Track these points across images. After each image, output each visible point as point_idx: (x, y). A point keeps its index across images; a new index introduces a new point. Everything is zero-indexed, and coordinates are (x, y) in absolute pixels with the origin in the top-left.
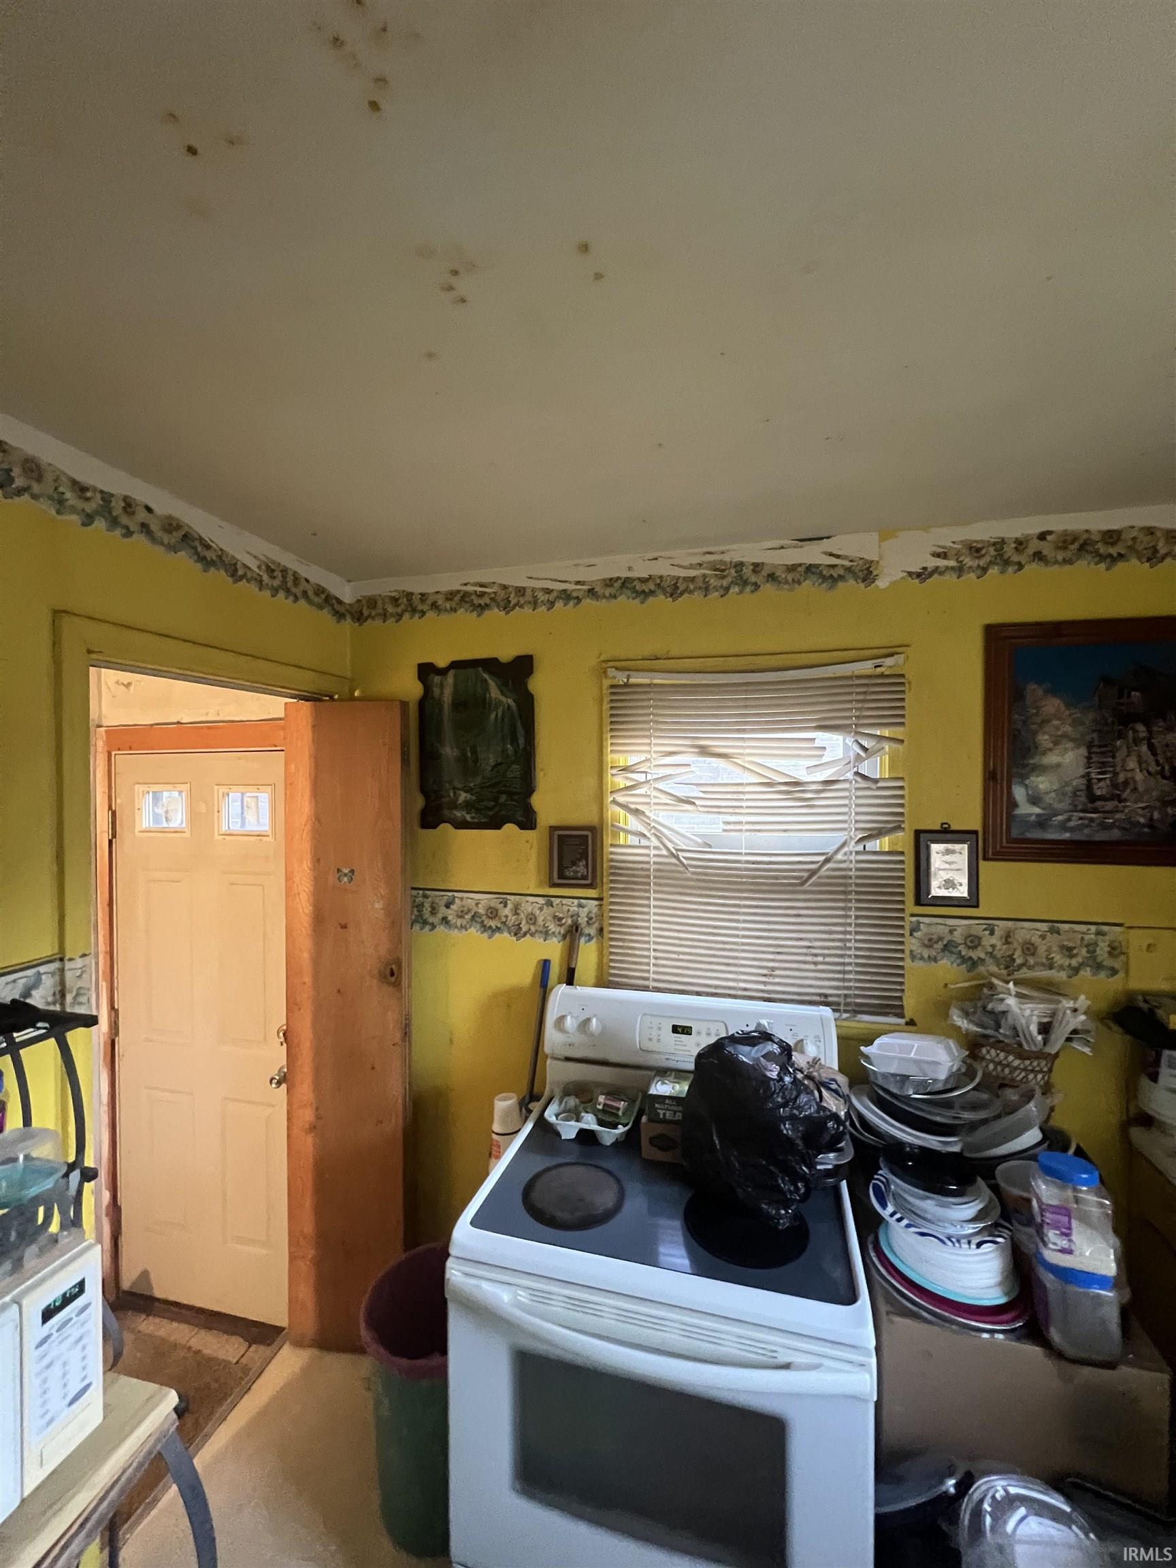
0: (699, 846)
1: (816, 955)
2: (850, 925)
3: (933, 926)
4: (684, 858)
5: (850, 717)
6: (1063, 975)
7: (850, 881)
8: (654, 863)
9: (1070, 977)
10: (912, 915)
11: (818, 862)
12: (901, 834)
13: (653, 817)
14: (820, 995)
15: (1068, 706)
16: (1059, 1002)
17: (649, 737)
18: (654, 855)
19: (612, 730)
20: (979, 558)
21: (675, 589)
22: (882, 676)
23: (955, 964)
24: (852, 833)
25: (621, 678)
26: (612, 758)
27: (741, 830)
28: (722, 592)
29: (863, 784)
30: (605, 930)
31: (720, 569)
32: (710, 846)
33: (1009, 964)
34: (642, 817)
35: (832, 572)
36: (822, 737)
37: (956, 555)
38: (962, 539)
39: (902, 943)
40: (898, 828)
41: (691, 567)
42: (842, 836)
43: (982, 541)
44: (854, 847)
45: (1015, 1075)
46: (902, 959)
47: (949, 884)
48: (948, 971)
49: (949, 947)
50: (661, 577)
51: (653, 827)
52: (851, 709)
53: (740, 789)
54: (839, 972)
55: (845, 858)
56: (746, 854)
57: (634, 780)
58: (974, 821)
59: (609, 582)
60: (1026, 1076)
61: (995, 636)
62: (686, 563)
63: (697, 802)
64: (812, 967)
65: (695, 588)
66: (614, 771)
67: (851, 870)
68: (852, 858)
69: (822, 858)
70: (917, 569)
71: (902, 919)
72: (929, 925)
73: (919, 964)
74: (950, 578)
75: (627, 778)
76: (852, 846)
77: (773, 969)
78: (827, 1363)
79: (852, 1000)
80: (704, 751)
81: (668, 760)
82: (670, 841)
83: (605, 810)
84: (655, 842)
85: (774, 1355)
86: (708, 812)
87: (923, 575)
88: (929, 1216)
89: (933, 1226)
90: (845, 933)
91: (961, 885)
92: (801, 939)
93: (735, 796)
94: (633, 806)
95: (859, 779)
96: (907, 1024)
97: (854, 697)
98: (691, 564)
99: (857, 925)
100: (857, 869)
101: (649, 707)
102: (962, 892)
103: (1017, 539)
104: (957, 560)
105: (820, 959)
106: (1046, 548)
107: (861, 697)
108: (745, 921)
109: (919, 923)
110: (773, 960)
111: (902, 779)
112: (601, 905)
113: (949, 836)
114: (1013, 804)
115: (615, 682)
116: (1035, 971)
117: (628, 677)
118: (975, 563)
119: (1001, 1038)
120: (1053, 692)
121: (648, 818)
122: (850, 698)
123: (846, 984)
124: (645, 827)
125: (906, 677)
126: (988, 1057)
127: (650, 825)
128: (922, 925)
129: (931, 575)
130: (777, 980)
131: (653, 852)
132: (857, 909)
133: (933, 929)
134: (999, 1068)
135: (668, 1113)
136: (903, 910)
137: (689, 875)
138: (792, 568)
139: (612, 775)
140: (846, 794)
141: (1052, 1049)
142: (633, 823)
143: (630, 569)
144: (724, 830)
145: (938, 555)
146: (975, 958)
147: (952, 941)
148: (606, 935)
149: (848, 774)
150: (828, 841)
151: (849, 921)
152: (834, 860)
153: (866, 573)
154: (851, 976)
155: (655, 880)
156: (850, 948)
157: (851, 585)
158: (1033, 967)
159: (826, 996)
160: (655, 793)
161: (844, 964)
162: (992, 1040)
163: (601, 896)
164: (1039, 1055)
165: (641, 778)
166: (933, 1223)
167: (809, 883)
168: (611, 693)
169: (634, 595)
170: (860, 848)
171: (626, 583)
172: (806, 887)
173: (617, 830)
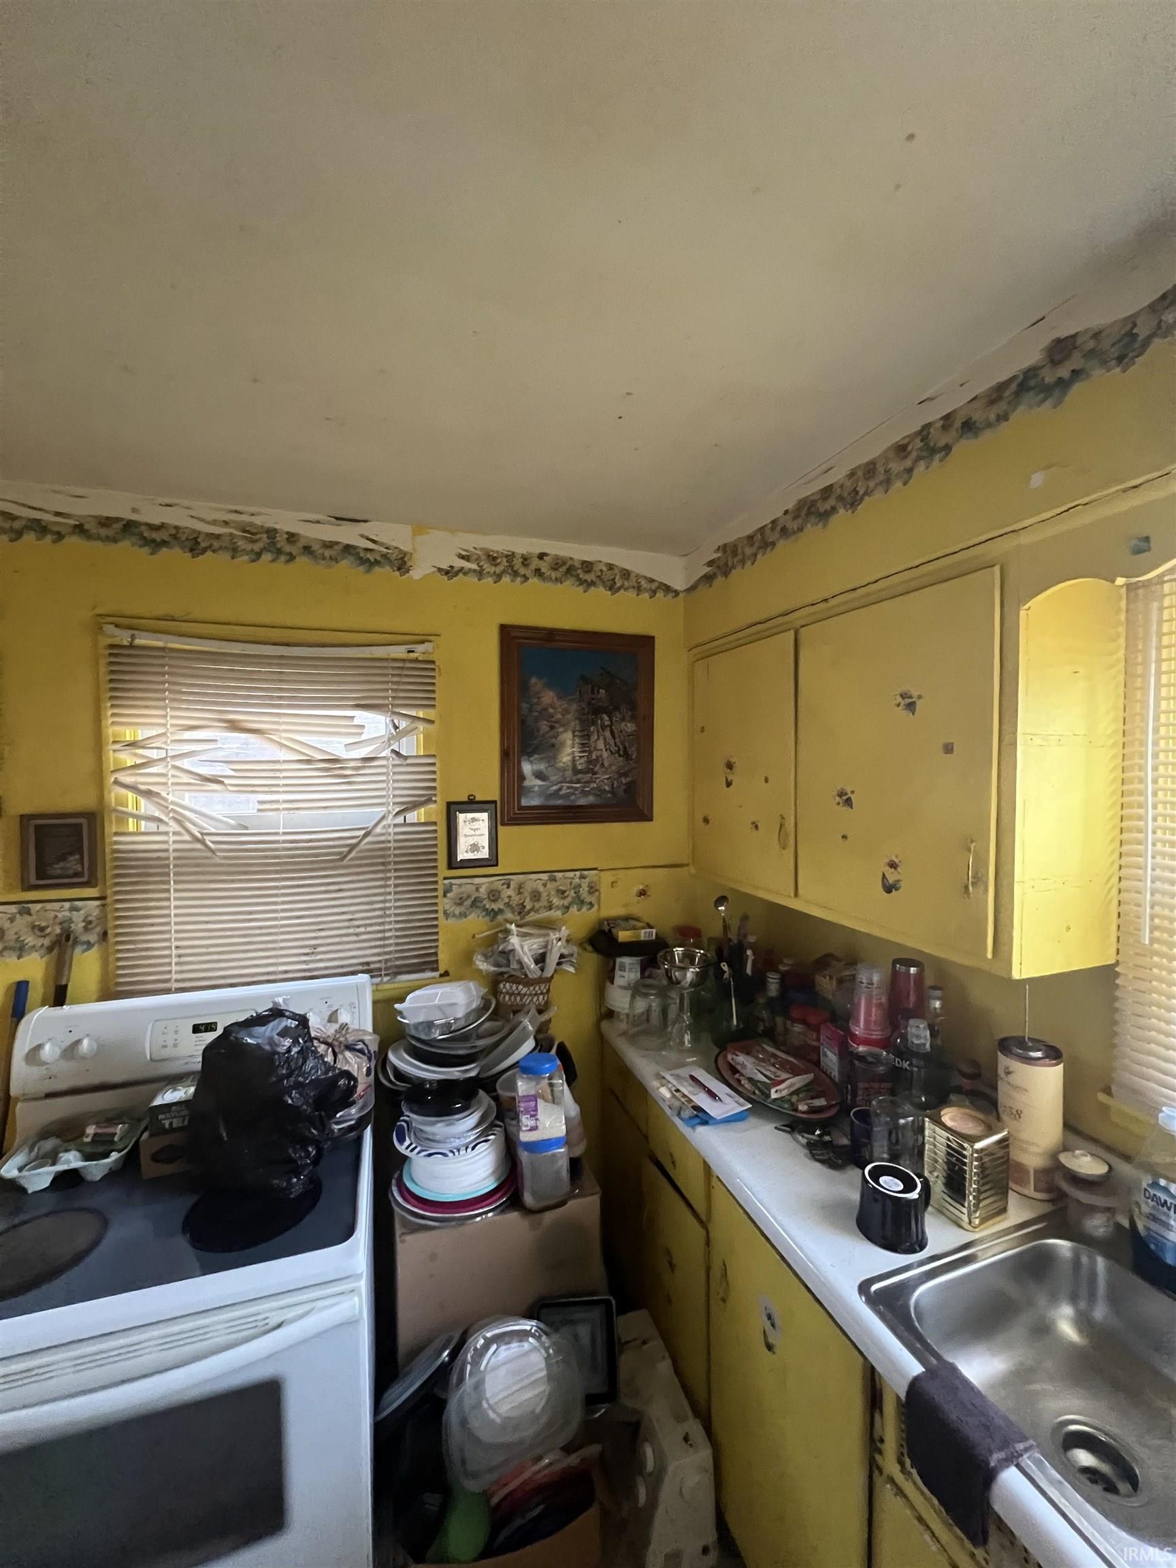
0: (233, 827)
1: (358, 927)
2: (390, 893)
3: (464, 885)
4: (213, 842)
5: (387, 698)
6: (559, 913)
7: (389, 852)
8: (175, 850)
9: (563, 914)
10: (445, 878)
11: (358, 837)
12: (432, 806)
13: (170, 798)
14: (362, 964)
15: (560, 698)
16: (548, 935)
17: (165, 708)
18: (174, 842)
19: (112, 698)
20: (496, 565)
21: (195, 544)
22: (416, 660)
23: (480, 918)
24: (390, 808)
25: (124, 638)
26: (113, 732)
27: (278, 810)
28: (253, 557)
29: (397, 762)
30: (110, 932)
31: (250, 532)
32: (246, 828)
33: (521, 910)
34: (156, 799)
35: (369, 556)
36: (361, 716)
37: (477, 560)
38: (484, 546)
39: (436, 904)
40: (429, 801)
41: (214, 523)
42: (381, 810)
43: (497, 552)
44: (392, 820)
45: (524, 1000)
46: (436, 919)
47: (475, 848)
48: (476, 924)
49: (475, 903)
50: (177, 528)
51: (172, 810)
52: (387, 690)
53: (277, 767)
54: (380, 939)
55: (384, 831)
56: (284, 833)
57: (143, 756)
58: (493, 793)
59: (106, 522)
60: (532, 1000)
61: (507, 633)
62: (210, 518)
63: (226, 781)
64: (355, 938)
65: (221, 548)
66: (117, 747)
67: (389, 842)
68: (390, 830)
69: (362, 833)
70: (445, 566)
71: (436, 882)
72: (460, 885)
73: (451, 921)
74: (473, 579)
75: (136, 755)
76: (390, 820)
77: (315, 947)
78: (320, 1304)
79: (393, 964)
80: (234, 726)
81: (188, 735)
82: (194, 824)
83: (106, 793)
84: (174, 826)
85: (266, 1321)
86: (239, 791)
87: (450, 573)
88: (438, 1138)
89: (441, 1145)
90: (384, 901)
91: (483, 847)
92: (343, 913)
93: (270, 774)
94: (143, 787)
95: (394, 756)
96: (441, 976)
97: (389, 678)
98: (215, 521)
99: (396, 893)
100: (395, 841)
101: (163, 674)
102: (484, 853)
103: (523, 555)
104: (478, 564)
105: (362, 930)
106: (544, 566)
107: (396, 679)
108: (283, 903)
109: (451, 884)
110: (315, 938)
111: (434, 756)
112: (103, 905)
113: (475, 806)
114: (522, 777)
115: (116, 641)
116: (540, 914)
117: (133, 637)
118: (492, 569)
119: (513, 973)
120: (550, 686)
121: (165, 800)
122: (386, 679)
123: (386, 950)
124: (163, 811)
125: (437, 663)
126: (504, 990)
127: (167, 808)
128: (454, 887)
129: (456, 574)
130: (319, 957)
131: (172, 838)
132: (396, 878)
133: (463, 889)
134: (513, 998)
135: (175, 1121)
136: (436, 875)
137: (218, 861)
138: (329, 545)
139: (114, 751)
140: (384, 770)
141: (549, 972)
142: (146, 807)
143: (134, 510)
144: (259, 810)
145: (462, 557)
146: (496, 909)
147: (478, 897)
148: (112, 939)
149: (386, 751)
150: (367, 815)
151: (388, 890)
152: (372, 834)
153: (402, 564)
154: (391, 941)
155: (176, 870)
156: (390, 916)
157: (385, 571)
158: (538, 910)
159: (368, 964)
160: (172, 772)
161: (384, 931)
162: (506, 976)
163: (104, 895)
164: (540, 981)
165: (154, 754)
166: (442, 1142)
167: (348, 858)
168: (111, 655)
169: (142, 542)
170: (400, 820)
171: (129, 527)
172: (345, 862)
173: (123, 817)
